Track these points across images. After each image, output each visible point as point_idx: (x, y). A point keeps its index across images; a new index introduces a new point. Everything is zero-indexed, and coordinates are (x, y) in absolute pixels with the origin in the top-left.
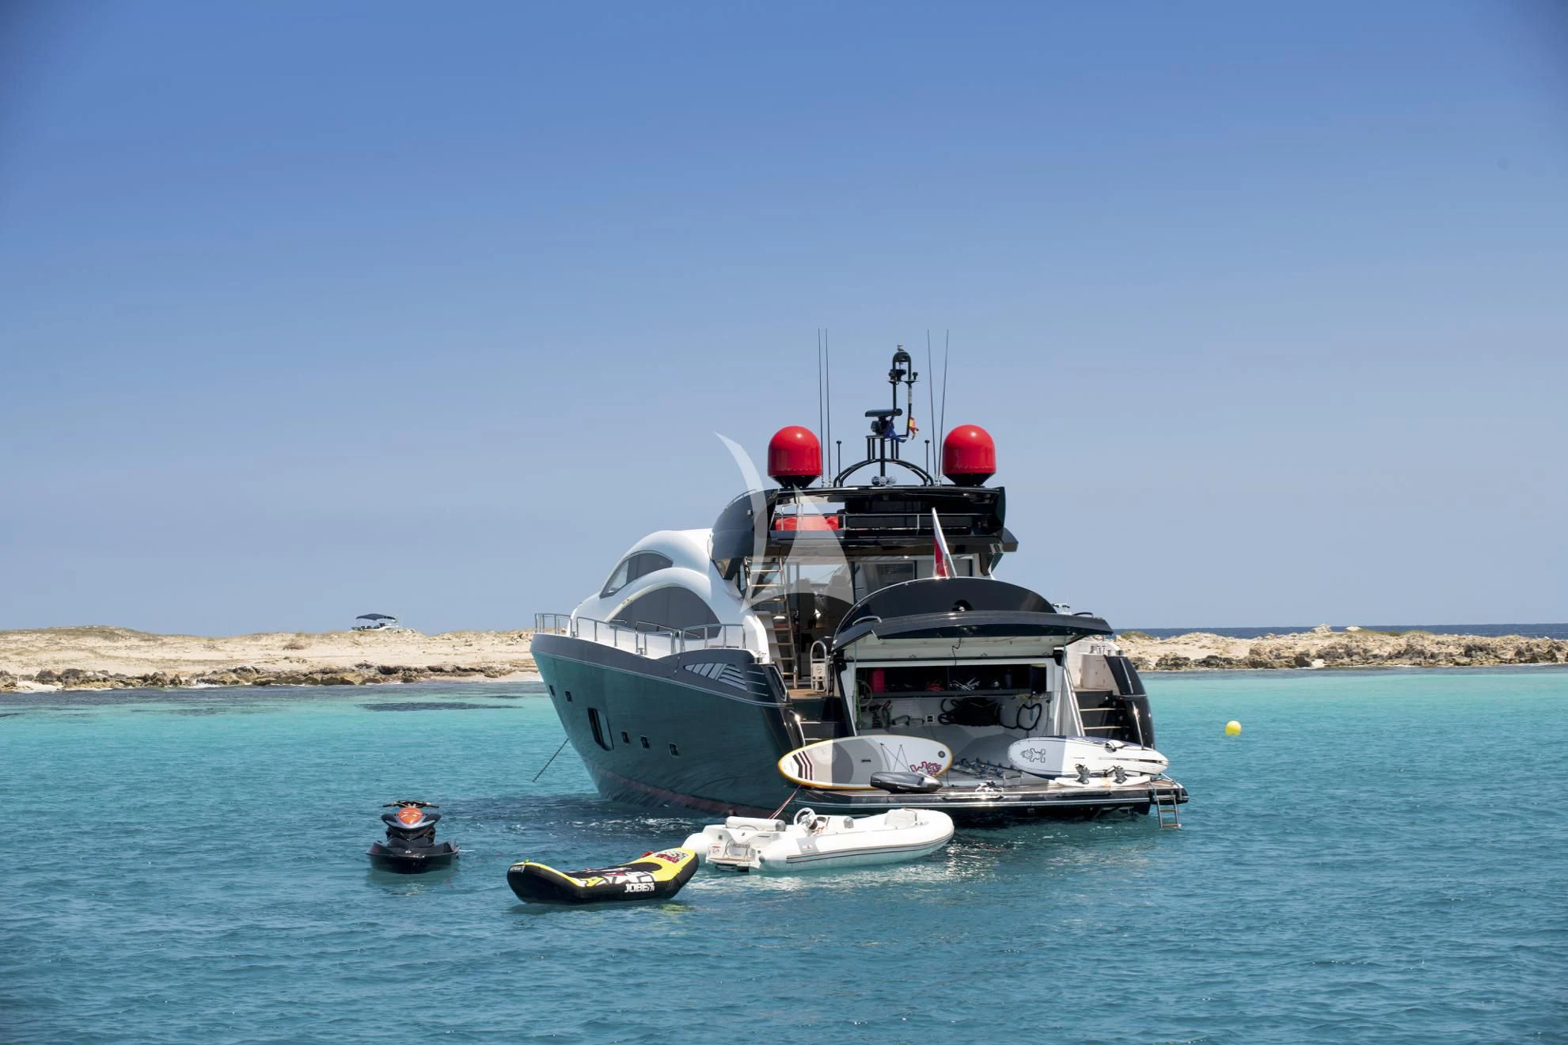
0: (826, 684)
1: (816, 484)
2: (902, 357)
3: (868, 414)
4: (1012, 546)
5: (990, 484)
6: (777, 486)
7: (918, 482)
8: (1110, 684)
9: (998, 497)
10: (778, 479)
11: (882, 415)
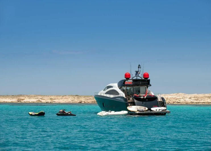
0: (132, 100)
1: (130, 79)
2: (139, 65)
3: (135, 71)
4: (151, 85)
5: (148, 79)
6: (126, 79)
7: (141, 79)
8: (162, 101)
9: (149, 80)
10: (126, 78)
11: (137, 71)
